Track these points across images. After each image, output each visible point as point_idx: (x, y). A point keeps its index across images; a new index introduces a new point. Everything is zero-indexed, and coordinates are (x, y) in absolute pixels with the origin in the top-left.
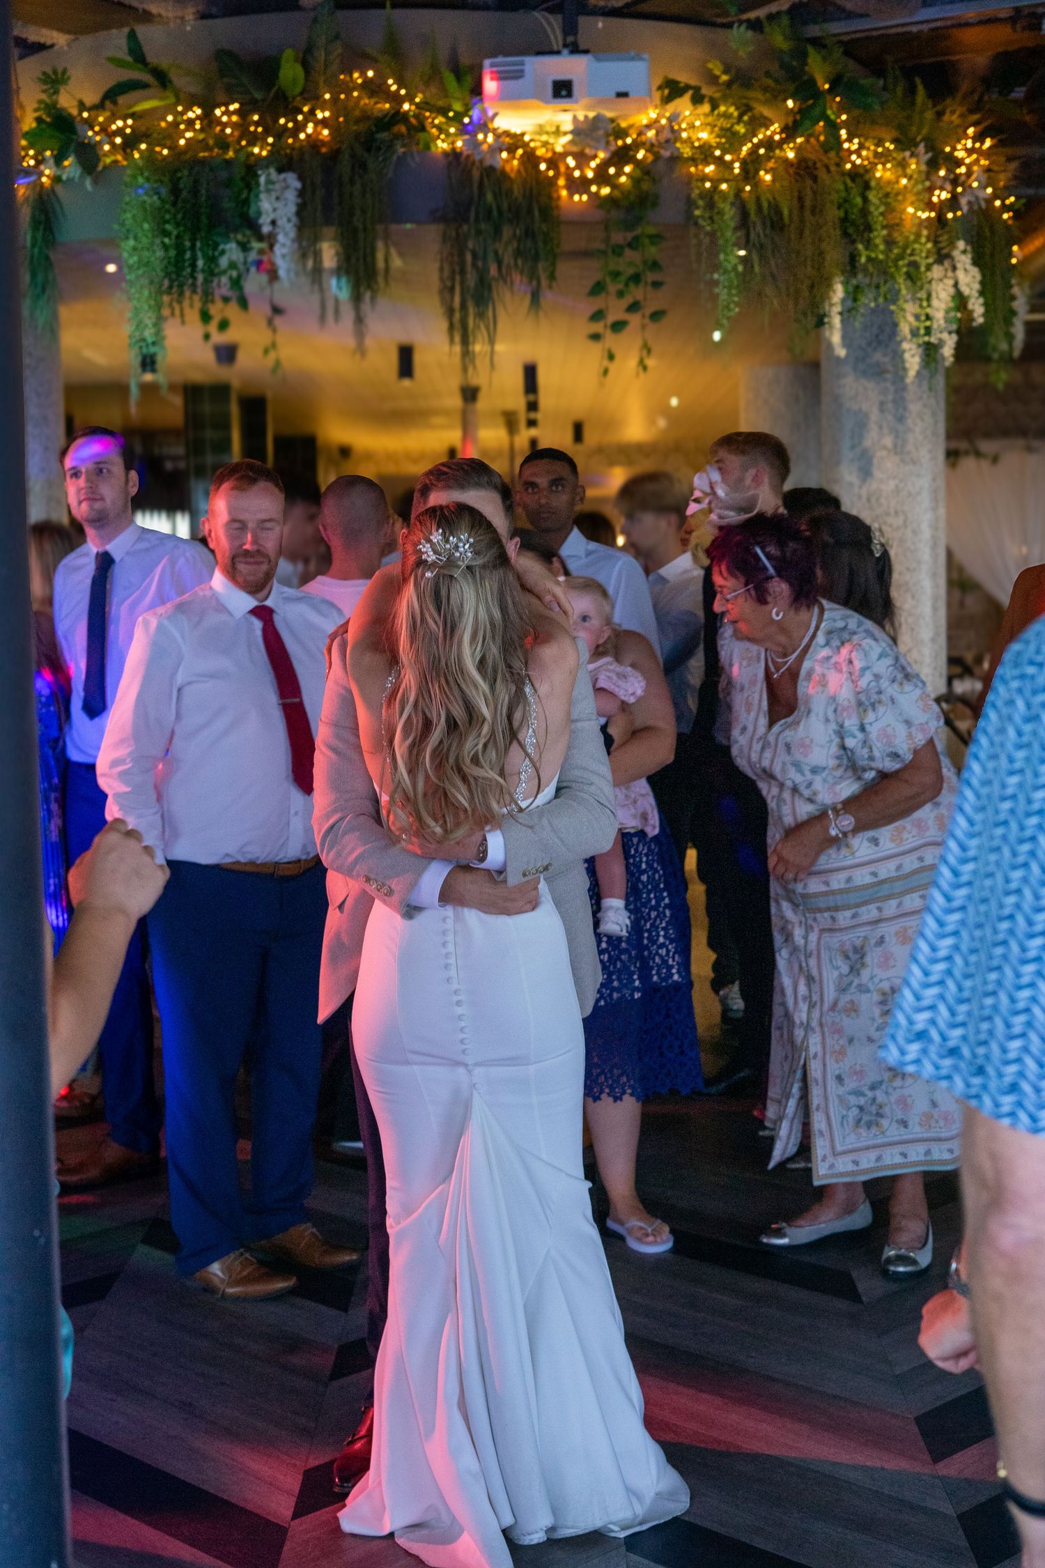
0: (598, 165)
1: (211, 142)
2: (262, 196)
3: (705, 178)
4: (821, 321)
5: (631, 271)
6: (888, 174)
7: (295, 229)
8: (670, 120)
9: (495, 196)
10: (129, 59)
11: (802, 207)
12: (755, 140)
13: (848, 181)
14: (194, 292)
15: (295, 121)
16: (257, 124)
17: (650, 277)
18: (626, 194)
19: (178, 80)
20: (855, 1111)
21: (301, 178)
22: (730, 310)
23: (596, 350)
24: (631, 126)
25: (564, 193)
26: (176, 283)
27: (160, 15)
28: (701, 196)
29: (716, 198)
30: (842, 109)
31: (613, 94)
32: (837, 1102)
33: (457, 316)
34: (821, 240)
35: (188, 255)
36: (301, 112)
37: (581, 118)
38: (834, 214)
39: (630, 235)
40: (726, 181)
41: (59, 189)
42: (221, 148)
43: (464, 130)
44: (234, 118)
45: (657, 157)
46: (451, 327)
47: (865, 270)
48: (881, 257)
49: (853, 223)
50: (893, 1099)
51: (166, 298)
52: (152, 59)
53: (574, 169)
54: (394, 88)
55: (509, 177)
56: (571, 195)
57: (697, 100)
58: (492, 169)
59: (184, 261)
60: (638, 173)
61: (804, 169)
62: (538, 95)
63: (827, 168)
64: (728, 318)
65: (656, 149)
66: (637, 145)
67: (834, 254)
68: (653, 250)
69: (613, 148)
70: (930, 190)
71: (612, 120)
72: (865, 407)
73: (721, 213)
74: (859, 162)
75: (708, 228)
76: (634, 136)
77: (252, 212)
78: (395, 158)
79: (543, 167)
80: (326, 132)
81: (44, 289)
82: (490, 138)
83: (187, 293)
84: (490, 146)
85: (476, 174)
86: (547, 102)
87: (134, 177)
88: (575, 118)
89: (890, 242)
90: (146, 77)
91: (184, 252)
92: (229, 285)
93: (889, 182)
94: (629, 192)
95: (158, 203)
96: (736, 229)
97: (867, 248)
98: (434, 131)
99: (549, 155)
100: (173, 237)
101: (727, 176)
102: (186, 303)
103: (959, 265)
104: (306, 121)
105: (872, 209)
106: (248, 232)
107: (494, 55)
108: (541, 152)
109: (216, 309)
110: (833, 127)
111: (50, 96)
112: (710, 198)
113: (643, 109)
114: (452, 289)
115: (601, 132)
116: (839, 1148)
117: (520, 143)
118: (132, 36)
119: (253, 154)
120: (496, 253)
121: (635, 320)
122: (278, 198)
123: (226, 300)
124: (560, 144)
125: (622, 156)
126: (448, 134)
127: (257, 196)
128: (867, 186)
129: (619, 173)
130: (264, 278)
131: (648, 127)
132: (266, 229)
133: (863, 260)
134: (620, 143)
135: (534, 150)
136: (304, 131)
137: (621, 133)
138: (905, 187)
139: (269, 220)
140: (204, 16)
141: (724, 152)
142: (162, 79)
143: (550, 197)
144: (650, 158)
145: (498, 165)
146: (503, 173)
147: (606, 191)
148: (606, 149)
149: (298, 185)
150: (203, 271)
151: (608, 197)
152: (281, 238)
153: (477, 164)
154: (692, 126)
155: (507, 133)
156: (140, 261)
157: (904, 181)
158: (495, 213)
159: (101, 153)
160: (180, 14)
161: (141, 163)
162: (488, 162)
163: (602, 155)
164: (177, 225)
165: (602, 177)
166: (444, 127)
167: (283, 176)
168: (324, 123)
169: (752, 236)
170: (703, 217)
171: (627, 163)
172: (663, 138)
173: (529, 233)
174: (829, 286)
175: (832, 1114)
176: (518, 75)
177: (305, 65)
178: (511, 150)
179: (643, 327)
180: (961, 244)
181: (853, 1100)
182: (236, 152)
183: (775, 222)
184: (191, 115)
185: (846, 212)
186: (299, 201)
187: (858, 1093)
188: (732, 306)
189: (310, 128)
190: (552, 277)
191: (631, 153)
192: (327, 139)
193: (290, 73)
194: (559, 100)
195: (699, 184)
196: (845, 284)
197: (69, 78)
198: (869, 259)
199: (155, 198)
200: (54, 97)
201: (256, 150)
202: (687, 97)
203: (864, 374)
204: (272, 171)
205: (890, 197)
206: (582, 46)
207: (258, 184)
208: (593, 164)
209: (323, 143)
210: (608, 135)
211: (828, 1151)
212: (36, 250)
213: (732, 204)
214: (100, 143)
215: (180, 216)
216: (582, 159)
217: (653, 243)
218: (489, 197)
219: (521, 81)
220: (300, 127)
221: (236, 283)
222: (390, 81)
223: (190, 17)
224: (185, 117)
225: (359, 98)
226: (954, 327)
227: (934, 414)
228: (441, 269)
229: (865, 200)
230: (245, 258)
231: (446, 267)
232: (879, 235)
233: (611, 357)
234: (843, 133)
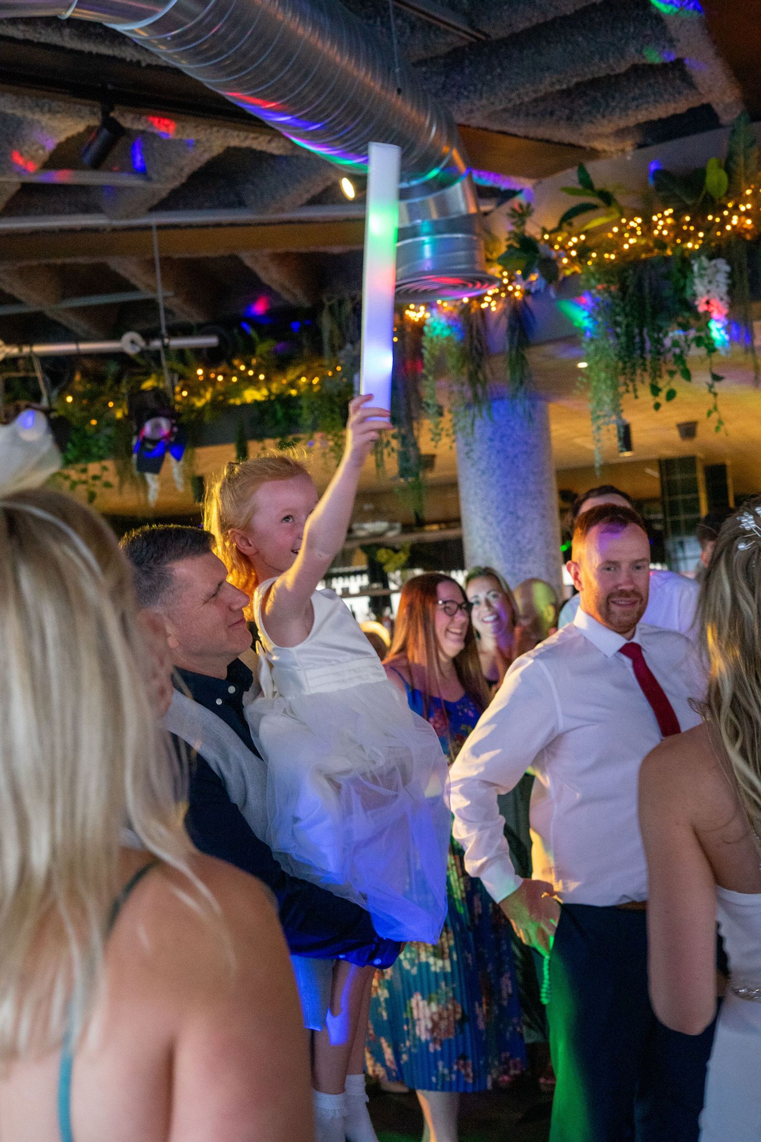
1: (651, 244)
2: (697, 281)
7: (727, 306)
10: (580, 187)
14: (645, 370)
15: (722, 217)
16: (689, 224)
19: (622, 199)
21: (729, 262)
26: (629, 365)
27: (605, 151)
35: (637, 339)
36: (726, 208)
41: (529, 300)
42: (659, 248)
44: (669, 221)
51: (621, 379)
52: (598, 186)
59: (634, 344)
77: (688, 294)
80: (749, 222)
81: (521, 383)
83: (639, 372)
87: (588, 280)
90: (595, 200)
91: (634, 337)
92: (673, 359)
95: (609, 300)
100: (623, 326)
102: (638, 378)
104: (731, 215)
106: (687, 314)
109: (664, 383)
111: (518, 227)
118: (582, 170)
119: (687, 249)
122: (710, 282)
123: (672, 373)
127: (693, 283)
130: (702, 351)
132: (702, 308)
136: (730, 223)
139: (704, 300)
140: (640, 146)
142: (607, 198)
149: (727, 268)
150: (651, 352)
152: (715, 314)
156: (597, 349)
159: (560, 266)
160: (620, 146)
161: (592, 269)
164: (626, 316)
167: (714, 262)
168: (747, 214)
177: (728, 170)
182: (672, 250)
184: (632, 224)
186: (729, 282)
189: (735, 220)
192: (750, 228)
193: (715, 178)
197: (533, 211)
199: (606, 295)
200: (522, 228)
201: (690, 245)
204: (703, 258)
207: (692, 271)
209: (747, 230)
212: (514, 352)
214: (560, 258)
215: (628, 309)
220: (726, 221)
221: (680, 359)
223: (629, 148)
224: (628, 227)
230: (686, 337)
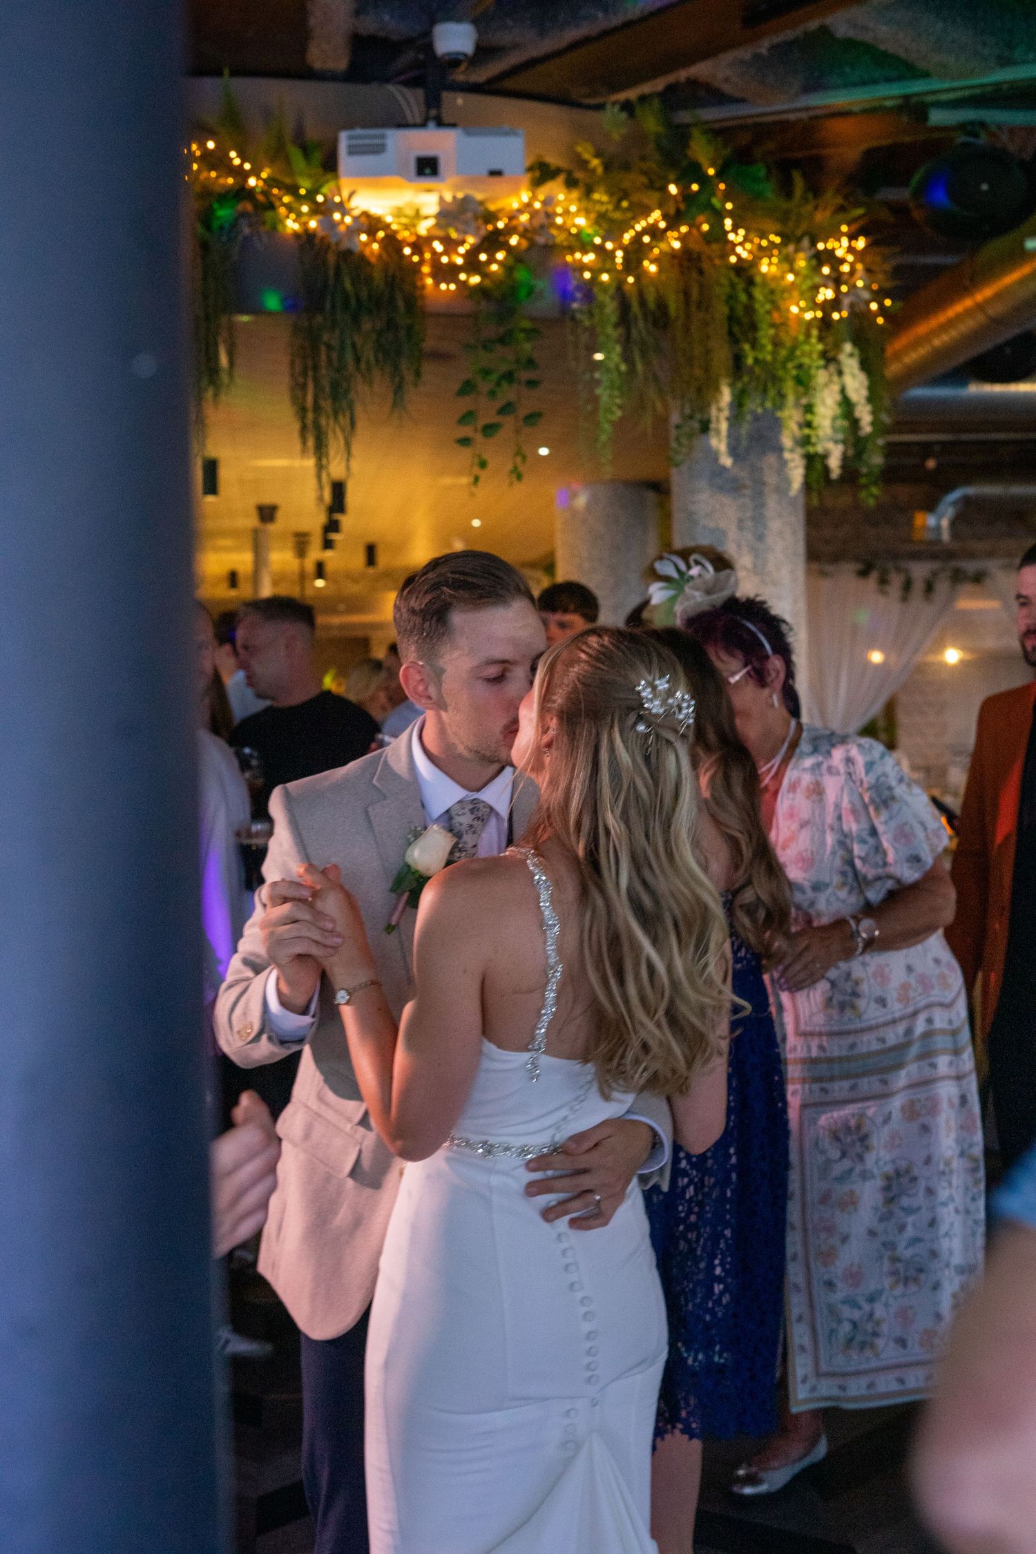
0: (467, 252)
3: (582, 267)
4: (705, 427)
5: (504, 368)
6: (774, 269)
8: (544, 203)
9: (353, 284)
11: (687, 303)
12: (638, 227)
13: (732, 275)
17: (525, 375)
18: (499, 284)
20: (847, 1327)
22: (612, 413)
23: (466, 454)
24: (500, 210)
25: (429, 281)
28: (578, 288)
29: (596, 290)
30: (727, 197)
31: (485, 173)
32: (825, 1312)
33: (310, 416)
34: (708, 337)
37: (448, 197)
38: (721, 310)
39: (502, 330)
40: (607, 271)
43: (317, 210)
45: (532, 244)
46: (303, 430)
47: (751, 370)
48: (769, 358)
49: (739, 323)
50: (892, 1310)
53: (442, 254)
54: (237, 162)
55: (368, 263)
56: (437, 284)
57: (571, 183)
58: (349, 253)
60: (511, 261)
61: (687, 261)
62: (401, 173)
63: (710, 259)
64: (611, 422)
65: (529, 235)
66: (509, 230)
67: (721, 355)
68: (527, 346)
69: (483, 232)
70: (815, 289)
71: (482, 203)
72: (722, 525)
73: (602, 306)
74: (745, 255)
75: (587, 323)
76: (506, 220)
78: (240, 238)
79: (407, 251)
82: (348, 220)
84: (348, 227)
85: (331, 259)
86: (409, 180)
88: (442, 200)
89: (777, 344)
93: (774, 278)
94: (501, 282)
96: (616, 326)
97: (753, 347)
98: (282, 210)
99: (412, 239)
101: (608, 266)
103: (846, 370)
105: (757, 306)
107: (349, 126)
108: (404, 235)
110: (719, 215)
112: (589, 291)
113: (515, 191)
114: (304, 387)
115: (469, 215)
116: (824, 1368)
117: (380, 226)
120: (354, 346)
121: (509, 422)
124: (423, 228)
125: (493, 241)
126: (299, 215)
128: (750, 282)
129: (491, 260)
131: (520, 211)
133: (750, 361)
134: (490, 227)
135: (396, 232)
137: (491, 217)
138: (793, 283)
141: (605, 239)
143: (415, 287)
144: (525, 244)
145: (357, 249)
146: (362, 257)
147: (475, 280)
148: (475, 234)
151: (479, 286)
153: (334, 248)
154: (566, 212)
155: (366, 214)
157: (790, 277)
158: (353, 302)
162: (345, 245)
163: (471, 240)
165: (472, 264)
166: (295, 205)
169: (634, 333)
170: (580, 311)
171: (498, 250)
172: (537, 223)
173: (391, 325)
174: (717, 389)
175: (819, 1326)
176: (379, 149)
178: (371, 232)
179: (518, 431)
180: (848, 347)
181: (847, 1312)
183: (659, 317)
185: (732, 309)
187: (854, 1304)
188: (614, 409)
190: (418, 374)
191: (502, 239)
194: (422, 179)
195: (577, 274)
196: (732, 385)
198: (756, 360)
202: (561, 179)
203: (721, 489)
205: (775, 294)
206: (446, 120)
208: (462, 250)
210: (476, 218)
211: (810, 1369)
213: (612, 298)
216: (450, 245)
217: (528, 339)
218: (348, 285)
219: (383, 156)
222: (233, 154)
225: (199, 171)
226: (840, 436)
227: (794, 533)
228: (292, 363)
229: (751, 297)
231: (298, 362)
232: (765, 335)
233: (483, 465)
234: (728, 223)
